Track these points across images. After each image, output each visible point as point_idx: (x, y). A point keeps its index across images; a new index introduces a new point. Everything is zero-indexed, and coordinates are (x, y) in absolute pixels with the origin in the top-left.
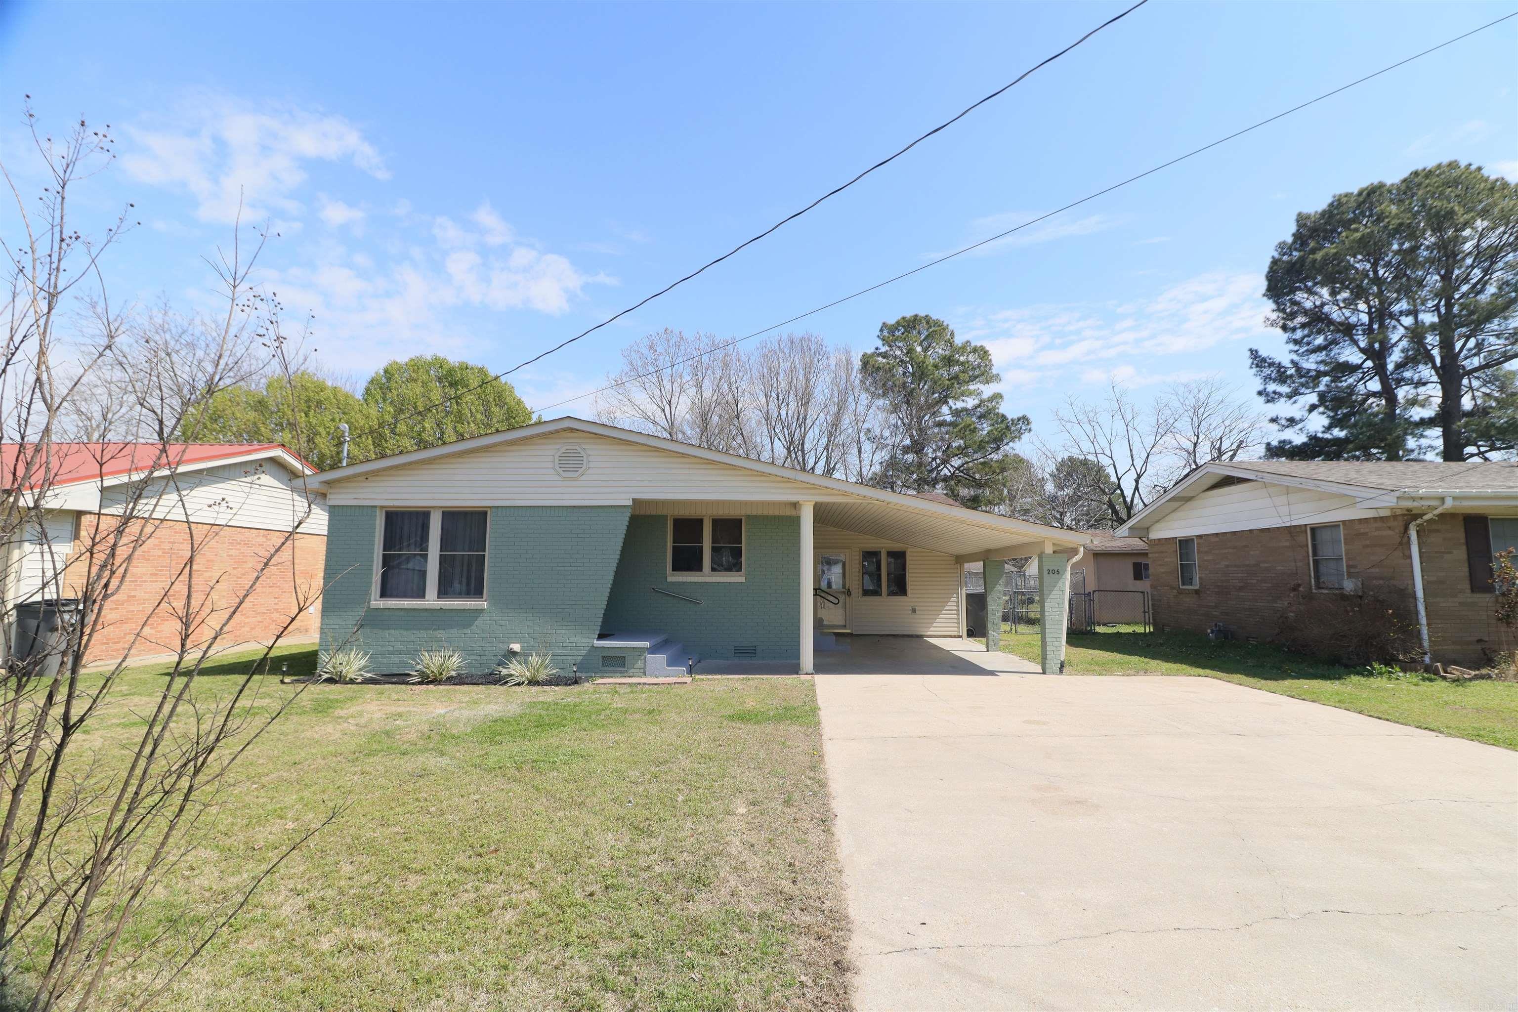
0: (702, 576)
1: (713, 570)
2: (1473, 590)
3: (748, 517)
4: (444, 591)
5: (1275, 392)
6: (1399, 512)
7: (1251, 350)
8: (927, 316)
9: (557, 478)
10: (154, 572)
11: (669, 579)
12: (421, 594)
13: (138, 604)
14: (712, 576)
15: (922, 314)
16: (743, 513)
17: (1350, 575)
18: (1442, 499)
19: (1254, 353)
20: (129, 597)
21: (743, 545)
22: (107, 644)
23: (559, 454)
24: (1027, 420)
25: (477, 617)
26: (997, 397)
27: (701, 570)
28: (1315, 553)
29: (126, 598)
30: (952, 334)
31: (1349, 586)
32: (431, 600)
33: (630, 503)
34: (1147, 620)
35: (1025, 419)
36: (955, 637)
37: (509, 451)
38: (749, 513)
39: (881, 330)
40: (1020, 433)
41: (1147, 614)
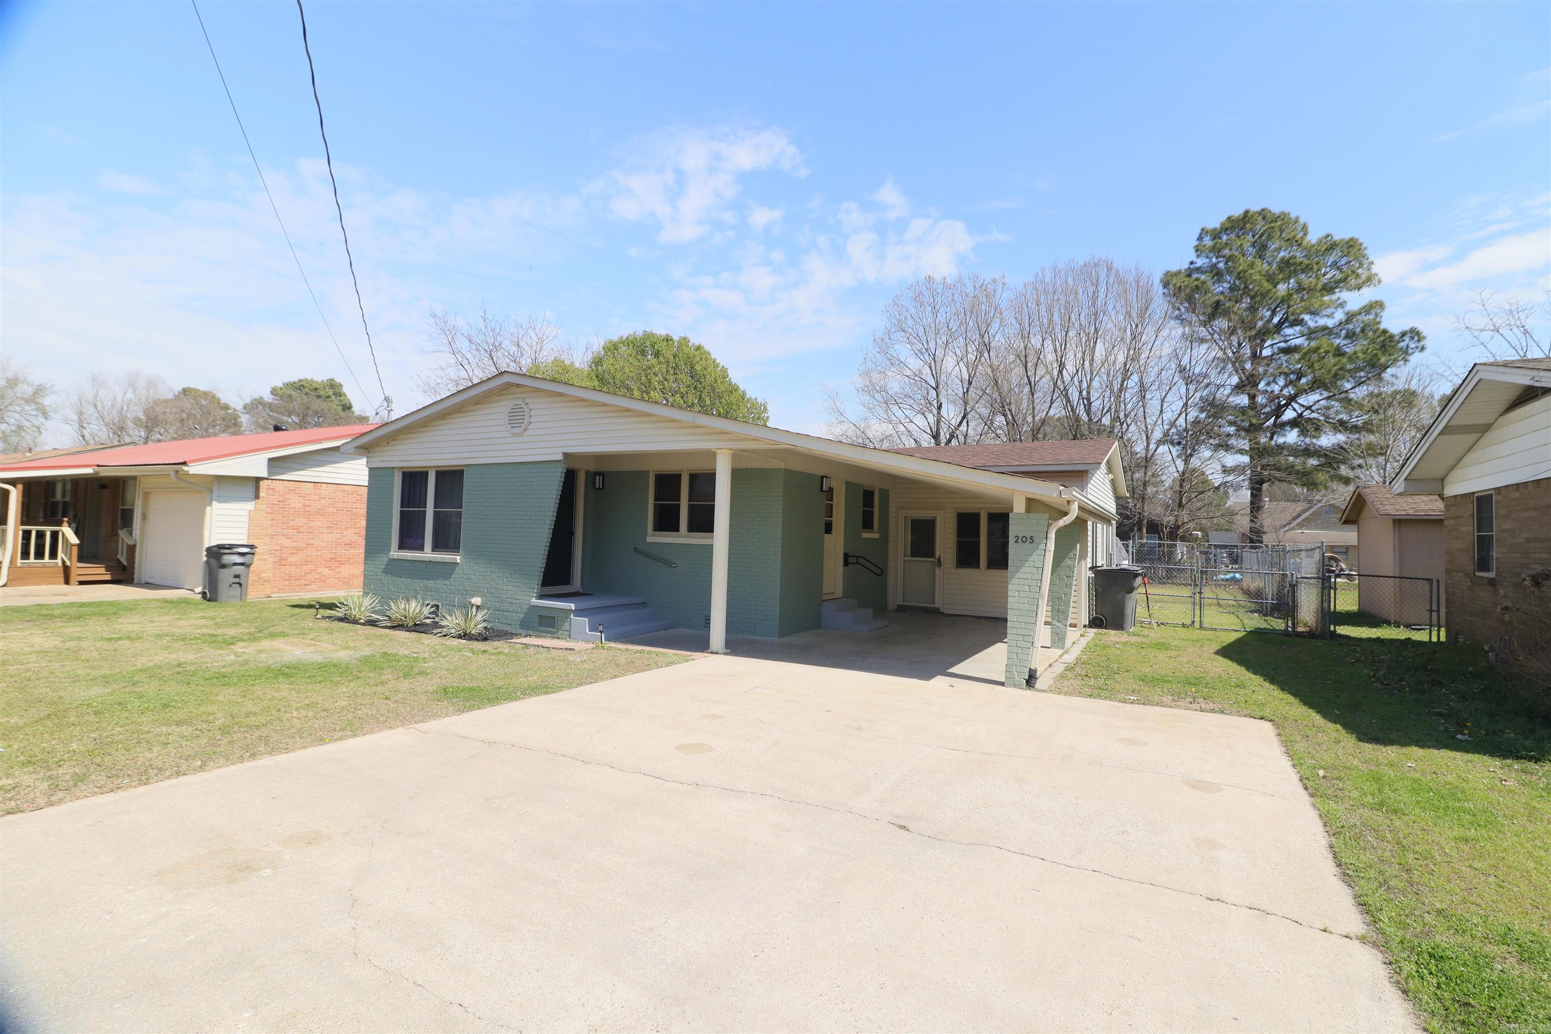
0: (678, 537)
1: (689, 530)
4: (436, 547)
8: (1263, 210)
9: (508, 434)
10: (330, 525)
11: (650, 539)
12: (421, 548)
13: (316, 550)
15: (1255, 207)
20: (307, 544)
22: (290, 580)
24: (1418, 334)
25: (454, 569)
26: (1375, 306)
27: (678, 531)
29: (304, 546)
30: (1305, 228)
32: (427, 551)
33: (560, 457)
34: (1435, 621)
35: (1415, 334)
39: (1200, 238)
40: (1406, 352)
41: (1434, 614)
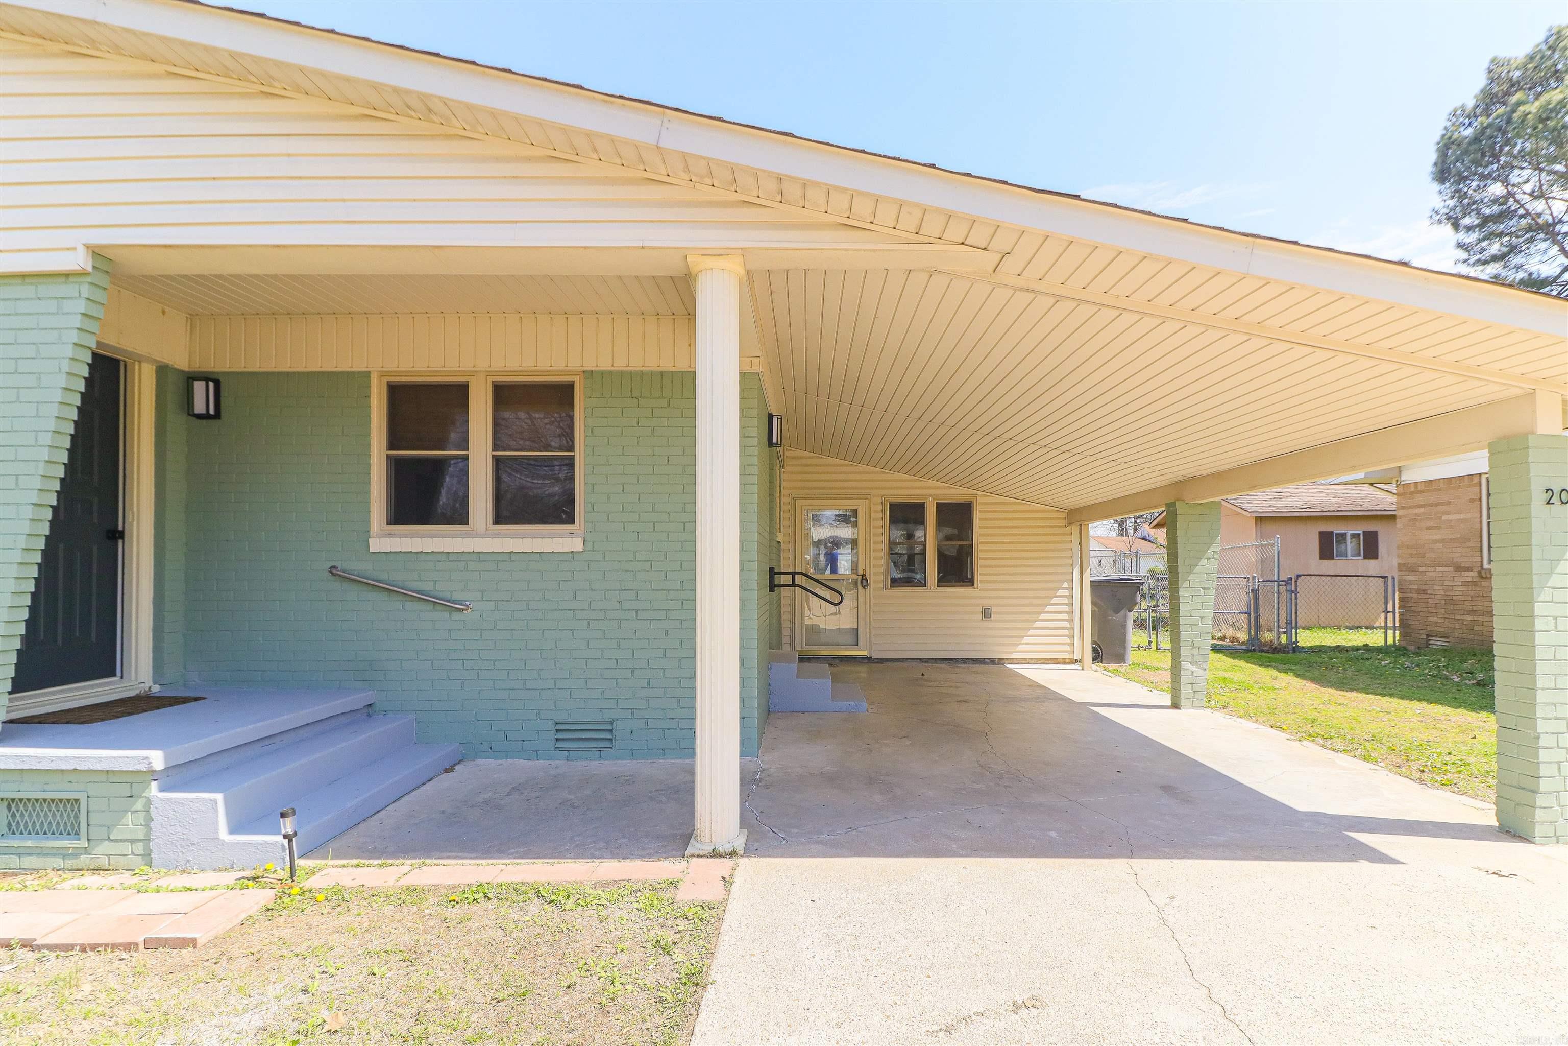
0: (465, 536)
1: (499, 519)
3: (589, 374)
11: (376, 545)
14: (496, 535)
16: (574, 364)
21: (579, 454)
27: (464, 522)
33: (80, 261)
34: (1390, 624)
36: (1064, 662)
38: (590, 365)
41: (1390, 615)
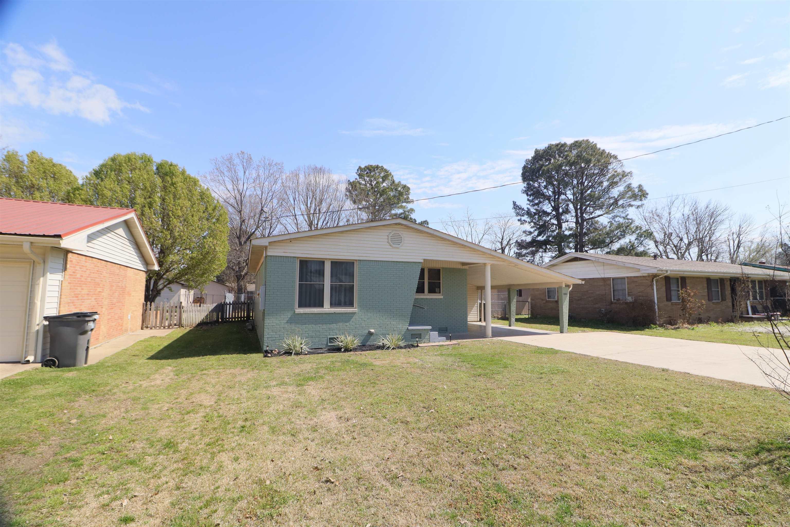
1: (436, 293)
2: (667, 301)
3: (445, 268)
4: (332, 305)
5: (524, 220)
6: (651, 275)
7: (513, 202)
8: (382, 166)
9: (390, 247)
12: (321, 305)
14: (429, 295)
16: (442, 266)
17: (629, 295)
18: (667, 271)
19: (514, 203)
21: (441, 281)
23: (391, 235)
24: (428, 223)
25: (352, 317)
28: (613, 288)
30: (393, 177)
31: (630, 299)
32: (327, 308)
33: (422, 261)
34: (529, 313)
35: (426, 222)
37: (368, 232)
